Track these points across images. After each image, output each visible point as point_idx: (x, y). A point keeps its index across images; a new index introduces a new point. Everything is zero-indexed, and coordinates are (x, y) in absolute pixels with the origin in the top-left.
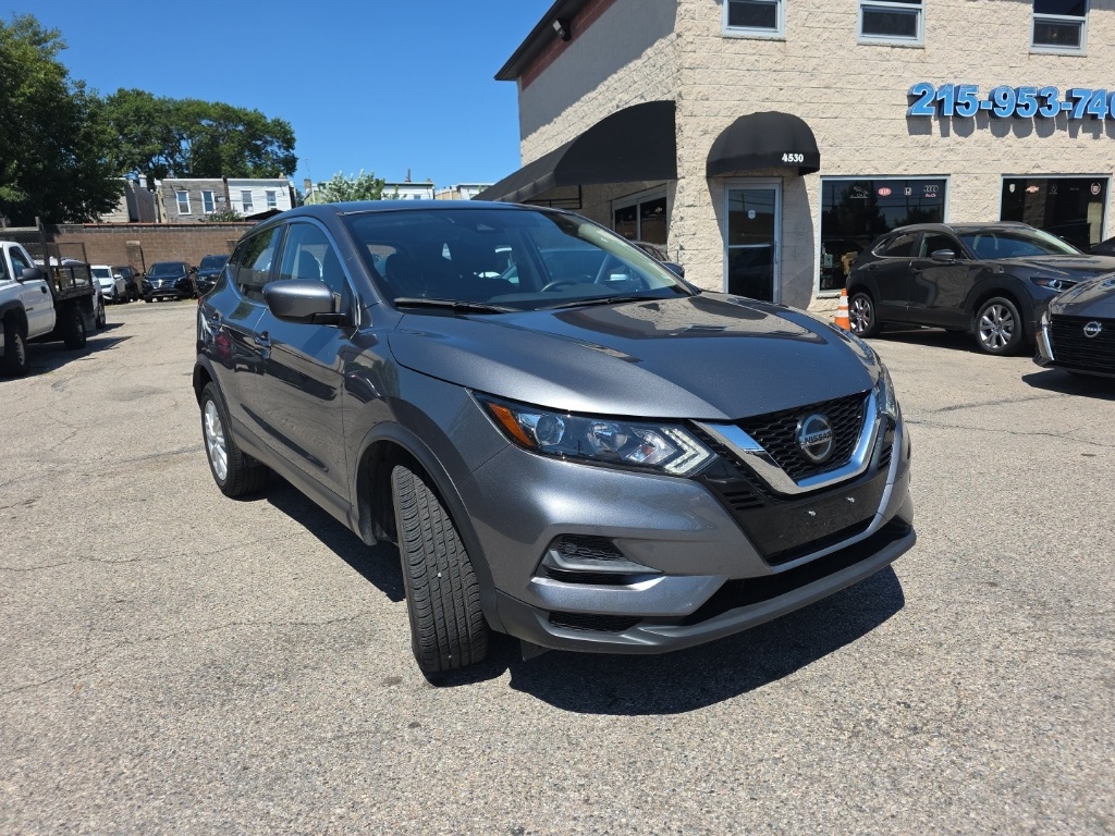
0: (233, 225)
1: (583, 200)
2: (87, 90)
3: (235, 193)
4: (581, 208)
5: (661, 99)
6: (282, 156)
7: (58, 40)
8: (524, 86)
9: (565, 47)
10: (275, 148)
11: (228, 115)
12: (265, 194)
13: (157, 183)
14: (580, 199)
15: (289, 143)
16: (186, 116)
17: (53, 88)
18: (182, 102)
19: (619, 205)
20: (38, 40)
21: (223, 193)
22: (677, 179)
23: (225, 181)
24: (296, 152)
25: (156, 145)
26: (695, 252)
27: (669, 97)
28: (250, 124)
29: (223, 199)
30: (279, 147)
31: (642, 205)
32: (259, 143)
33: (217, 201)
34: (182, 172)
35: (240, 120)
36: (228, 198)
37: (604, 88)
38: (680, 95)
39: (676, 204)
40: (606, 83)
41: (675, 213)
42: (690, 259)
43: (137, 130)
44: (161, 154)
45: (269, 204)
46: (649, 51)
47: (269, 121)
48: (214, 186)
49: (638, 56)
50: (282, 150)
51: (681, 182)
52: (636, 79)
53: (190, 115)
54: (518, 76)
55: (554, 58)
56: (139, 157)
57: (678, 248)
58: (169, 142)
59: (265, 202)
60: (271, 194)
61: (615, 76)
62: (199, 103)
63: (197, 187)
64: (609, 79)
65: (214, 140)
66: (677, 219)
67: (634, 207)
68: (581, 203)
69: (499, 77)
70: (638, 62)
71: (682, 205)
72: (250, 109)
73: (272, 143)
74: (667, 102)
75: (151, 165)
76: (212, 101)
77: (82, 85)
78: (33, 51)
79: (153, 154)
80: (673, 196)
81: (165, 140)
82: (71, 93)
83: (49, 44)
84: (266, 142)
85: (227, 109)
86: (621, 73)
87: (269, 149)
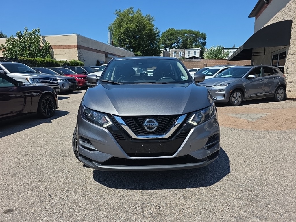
0: (183, 60)
1: (265, 52)
2: (158, 30)
3: (187, 52)
4: (264, 55)
5: (289, 20)
6: (202, 42)
7: (153, 19)
8: (256, 19)
9: (267, 6)
10: (201, 40)
11: (191, 32)
12: (194, 52)
13: (170, 50)
14: (264, 52)
15: (205, 39)
16: (182, 34)
17: (151, 30)
18: (181, 30)
19: (274, 54)
20: (150, 19)
21: (184, 52)
22: (290, 45)
23: (185, 49)
24: (206, 41)
25: (174, 41)
26: (293, 69)
27: (291, 19)
28: (196, 34)
29: (184, 54)
30: (202, 40)
31: (280, 54)
32: (198, 39)
33: (182, 54)
34: (179, 47)
35: (194, 34)
36: (185, 54)
37: (275, 17)
38: (294, 18)
39: (288, 53)
40: (276, 16)
41: (288, 56)
42: (290, 72)
43: (171, 38)
44: (175, 43)
45: (194, 55)
46: (288, 5)
47: (201, 33)
48: (182, 50)
49: (285, 6)
50: (203, 41)
51: (291, 46)
52: (283, 14)
53: (182, 33)
54: (255, 16)
55: (264, 10)
56: (170, 44)
57: (287, 68)
58: (177, 40)
59: (193, 54)
60: (195, 52)
61: (278, 13)
62: (185, 30)
63: (178, 51)
64: (276, 14)
65: (187, 39)
66: (288, 58)
67: (278, 54)
68: (264, 53)
69: (249, 17)
70: (284, 8)
71: (290, 54)
72: (197, 31)
73: (201, 39)
74: (290, 20)
75: (172, 46)
76: (188, 29)
77: (157, 29)
78: (148, 22)
79: (173, 43)
80: (288, 51)
81: (176, 40)
82: (155, 30)
83: (152, 20)
84: (199, 39)
85: (191, 31)
86: (280, 12)
87: (200, 40)
